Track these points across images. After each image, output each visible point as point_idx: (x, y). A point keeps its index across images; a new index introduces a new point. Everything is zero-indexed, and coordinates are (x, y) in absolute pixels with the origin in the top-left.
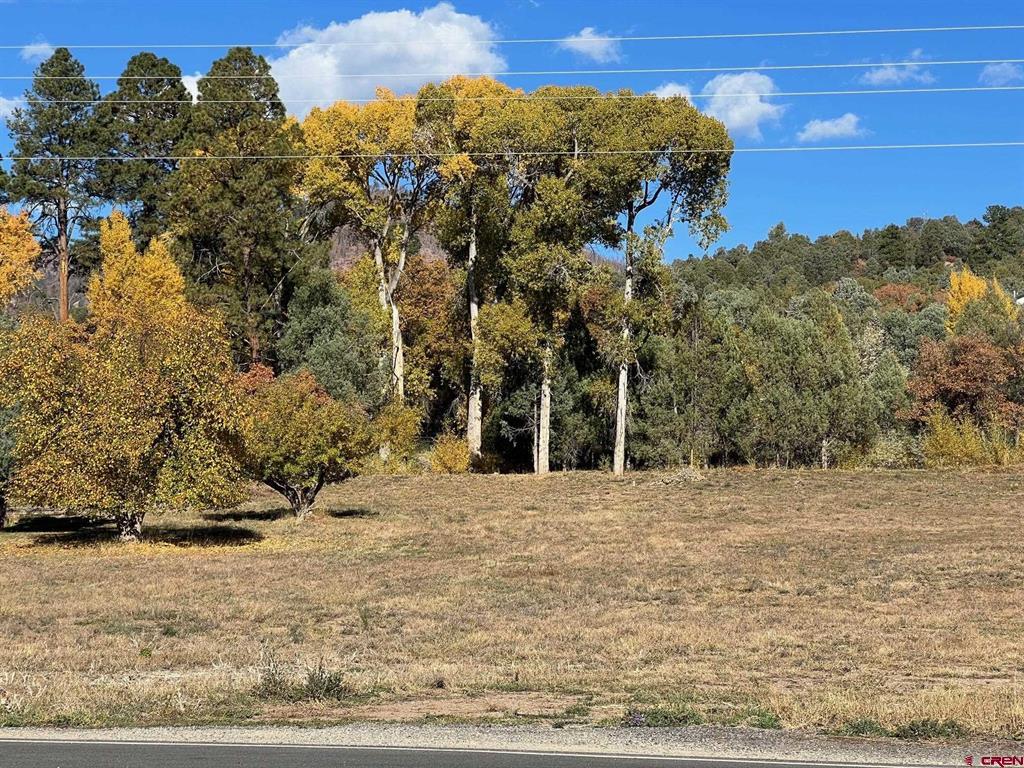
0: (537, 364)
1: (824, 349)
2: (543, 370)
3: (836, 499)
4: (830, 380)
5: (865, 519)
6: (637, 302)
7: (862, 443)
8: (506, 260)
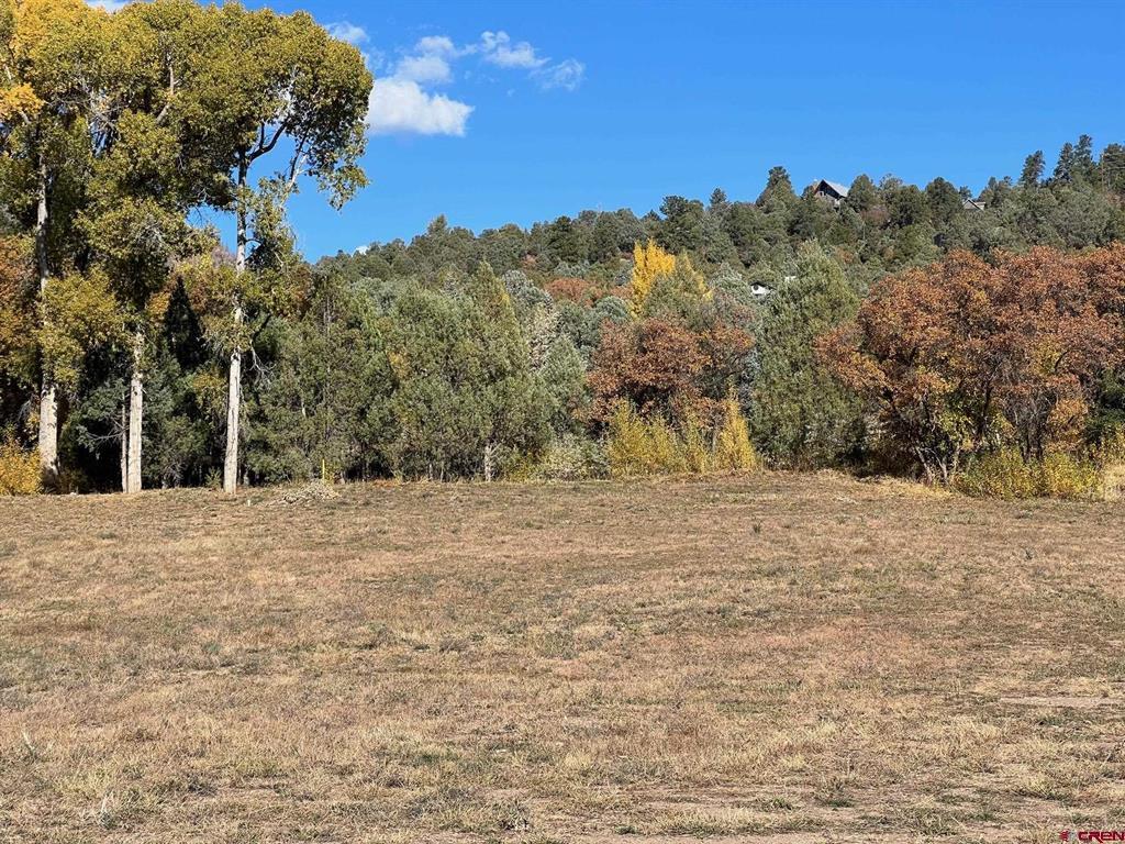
0: (124, 354)
1: (486, 334)
2: (133, 361)
3: (502, 518)
4: (494, 372)
5: (537, 541)
6: (251, 275)
7: (533, 448)
8: (81, 221)
